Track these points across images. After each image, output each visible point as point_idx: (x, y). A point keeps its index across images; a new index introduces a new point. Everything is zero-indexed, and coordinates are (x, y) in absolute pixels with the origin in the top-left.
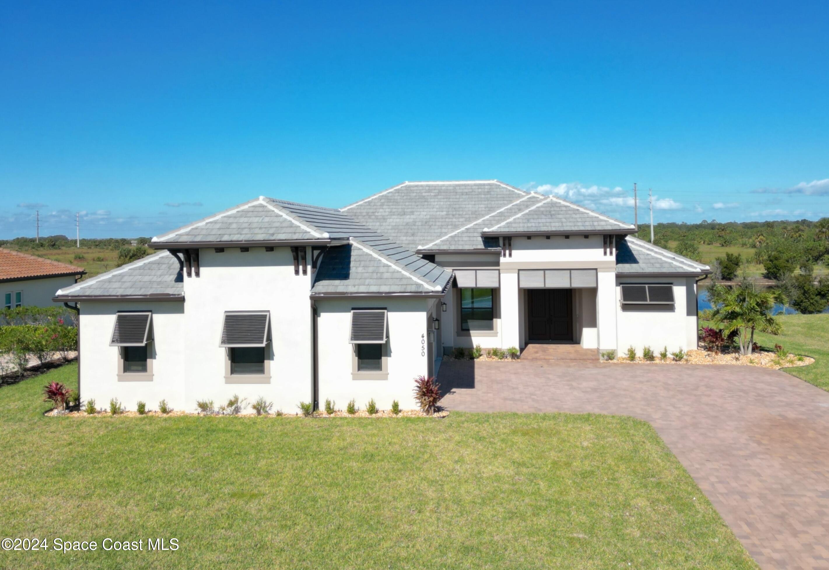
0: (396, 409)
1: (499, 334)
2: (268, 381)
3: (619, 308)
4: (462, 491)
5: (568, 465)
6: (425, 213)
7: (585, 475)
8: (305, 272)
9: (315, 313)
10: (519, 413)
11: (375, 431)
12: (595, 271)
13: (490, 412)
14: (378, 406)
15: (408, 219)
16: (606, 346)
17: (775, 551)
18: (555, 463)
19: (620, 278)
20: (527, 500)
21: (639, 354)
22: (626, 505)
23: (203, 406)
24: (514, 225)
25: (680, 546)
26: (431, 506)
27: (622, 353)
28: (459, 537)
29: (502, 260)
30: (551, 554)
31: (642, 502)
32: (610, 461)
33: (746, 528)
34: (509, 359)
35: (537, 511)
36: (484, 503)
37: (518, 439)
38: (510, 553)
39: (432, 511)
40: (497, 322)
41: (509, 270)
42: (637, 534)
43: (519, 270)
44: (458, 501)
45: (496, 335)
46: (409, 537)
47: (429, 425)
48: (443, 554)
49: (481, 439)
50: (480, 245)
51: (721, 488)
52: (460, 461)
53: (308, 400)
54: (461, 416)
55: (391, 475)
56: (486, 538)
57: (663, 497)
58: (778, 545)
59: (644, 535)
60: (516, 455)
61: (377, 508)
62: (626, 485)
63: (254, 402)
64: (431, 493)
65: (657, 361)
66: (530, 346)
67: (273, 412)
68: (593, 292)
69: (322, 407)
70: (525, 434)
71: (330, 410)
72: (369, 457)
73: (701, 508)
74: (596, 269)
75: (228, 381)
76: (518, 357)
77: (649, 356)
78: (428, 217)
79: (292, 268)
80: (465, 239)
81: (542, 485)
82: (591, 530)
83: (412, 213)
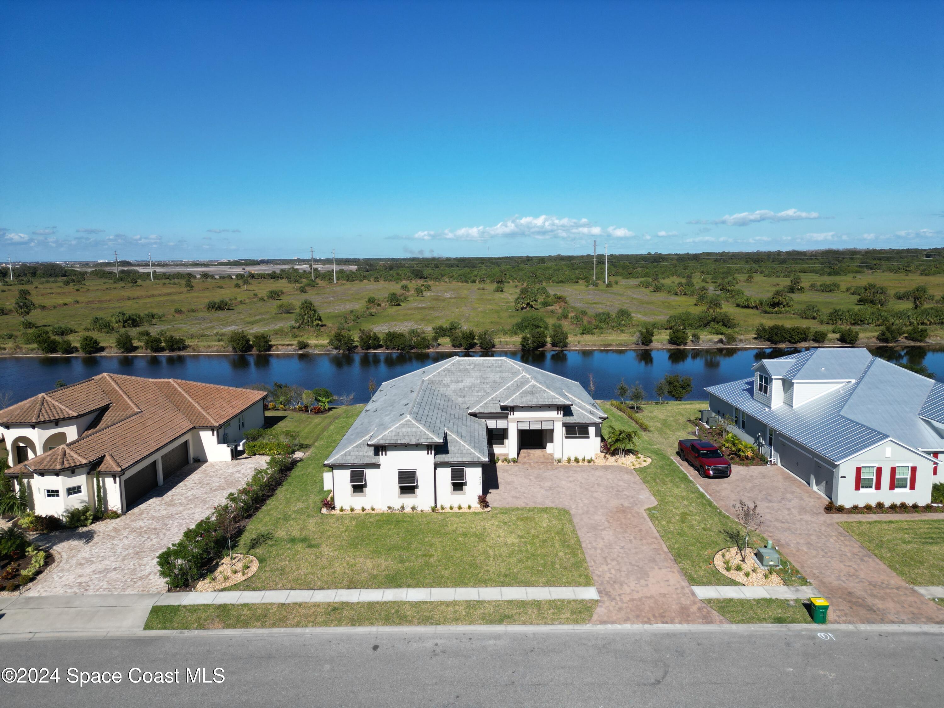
0: (470, 507)
1: (507, 447)
2: (416, 497)
3: (564, 437)
4: (502, 551)
5: (538, 536)
6: (469, 381)
7: (544, 541)
8: (431, 454)
9: (435, 469)
10: (519, 507)
11: (464, 520)
13: (507, 506)
14: (462, 506)
15: (461, 385)
16: (557, 456)
17: (599, 571)
18: (533, 536)
19: (565, 425)
20: (524, 554)
21: (573, 459)
22: (556, 555)
23: (389, 508)
24: (515, 401)
25: (571, 571)
26: (492, 559)
27: (565, 458)
28: (503, 570)
29: (509, 416)
30: (532, 576)
31: (561, 554)
32: (553, 535)
33: (593, 563)
34: (512, 463)
35: (528, 558)
36: (509, 557)
37: (519, 523)
38: (519, 576)
39: (493, 561)
40: (506, 441)
41: (513, 421)
42: (559, 567)
43: (517, 421)
44: (501, 556)
45: (505, 447)
46: (488, 571)
47: (484, 516)
48: (499, 578)
49: (505, 523)
50: (499, 410)
51: (589, 546)
52: (499, 536)
53: (433, 505)
54: (496, 510)
55: (476, 544)
56: (511, 571)
57: (569, 551)
58: (601, 570)
59: (561, 567)
60: (519, 532)
61: (474, 559)
62: (557, 546)
63: (412, 506)
64: (491, 553)
65: (580, 463)
66: (522, 450)
67: (419, 509)
68: (552, 431)
69: (439, 506)
70: (522, 520)
71: (442, 508)
72: (465, 535)
73: (580, 555)
74: (554, 421)
75: (399, 497)
76: (517, 462)
77: (577, 461)
78: (471, 384)
79: (426, 451)
80: (492, 405)
81: (529, 547)
82: (544, 566)
83: (462, 381)
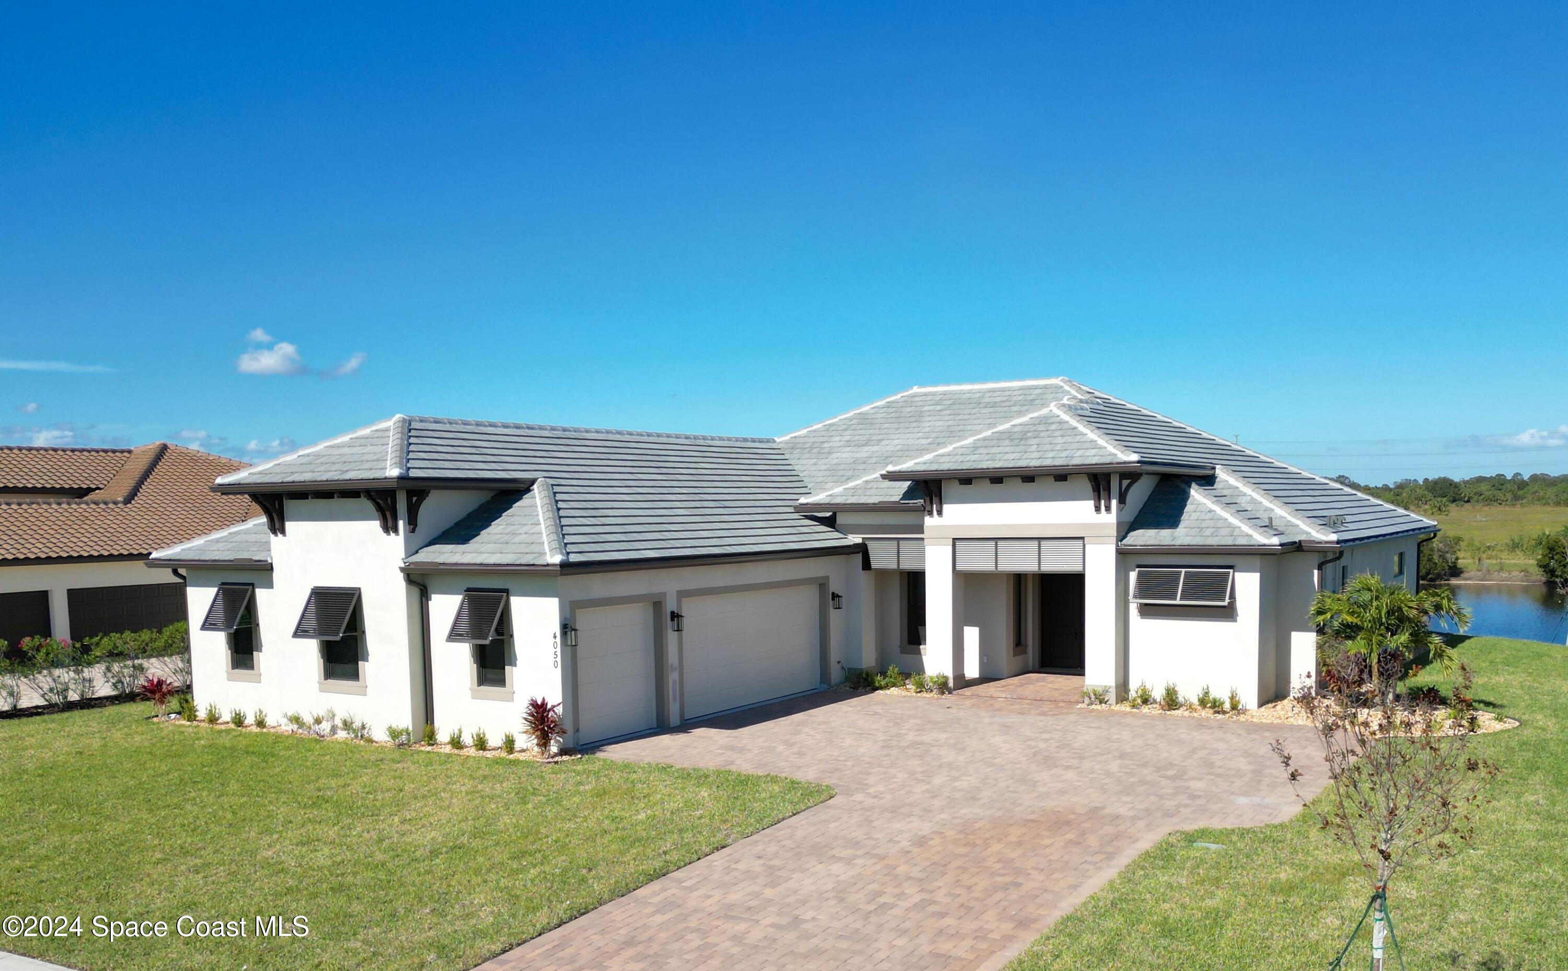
0: (509, 746)
8: (395, 531)
12: (1081, 542)
29: (927, 521)
34: (934, 691)
41: (938, 540)
43: (954, 539)
74: (1083, 538)
76: (951, 691)
